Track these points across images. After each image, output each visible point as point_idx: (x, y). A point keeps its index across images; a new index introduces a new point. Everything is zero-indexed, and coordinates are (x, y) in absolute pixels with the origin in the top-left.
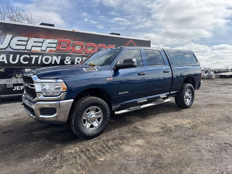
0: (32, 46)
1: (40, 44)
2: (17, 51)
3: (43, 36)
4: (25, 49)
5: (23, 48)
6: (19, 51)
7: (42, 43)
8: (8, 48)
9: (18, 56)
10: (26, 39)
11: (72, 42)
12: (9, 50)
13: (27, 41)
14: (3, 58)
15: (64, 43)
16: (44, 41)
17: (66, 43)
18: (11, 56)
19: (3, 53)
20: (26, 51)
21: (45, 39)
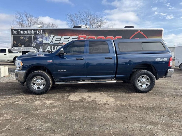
0: (63, 41)
1: (67, 40)
2: (55, 44)
3: (69, 34)
4: (60, 43)
5: (58, 42)
6: (57, 44)
7: (69, 38)
8: (51, 43)
9: (56, 47)
10: (60, 37)
11: (87, 36)
12: (52, 44)
13: (61, 38)
14: (49, 48)
15: (82, 38)
16: (70, 38)
17: (83, 38)
18: (53, 47)
19: (49, 45)
20: (60, 44)
21: (70, 36)
